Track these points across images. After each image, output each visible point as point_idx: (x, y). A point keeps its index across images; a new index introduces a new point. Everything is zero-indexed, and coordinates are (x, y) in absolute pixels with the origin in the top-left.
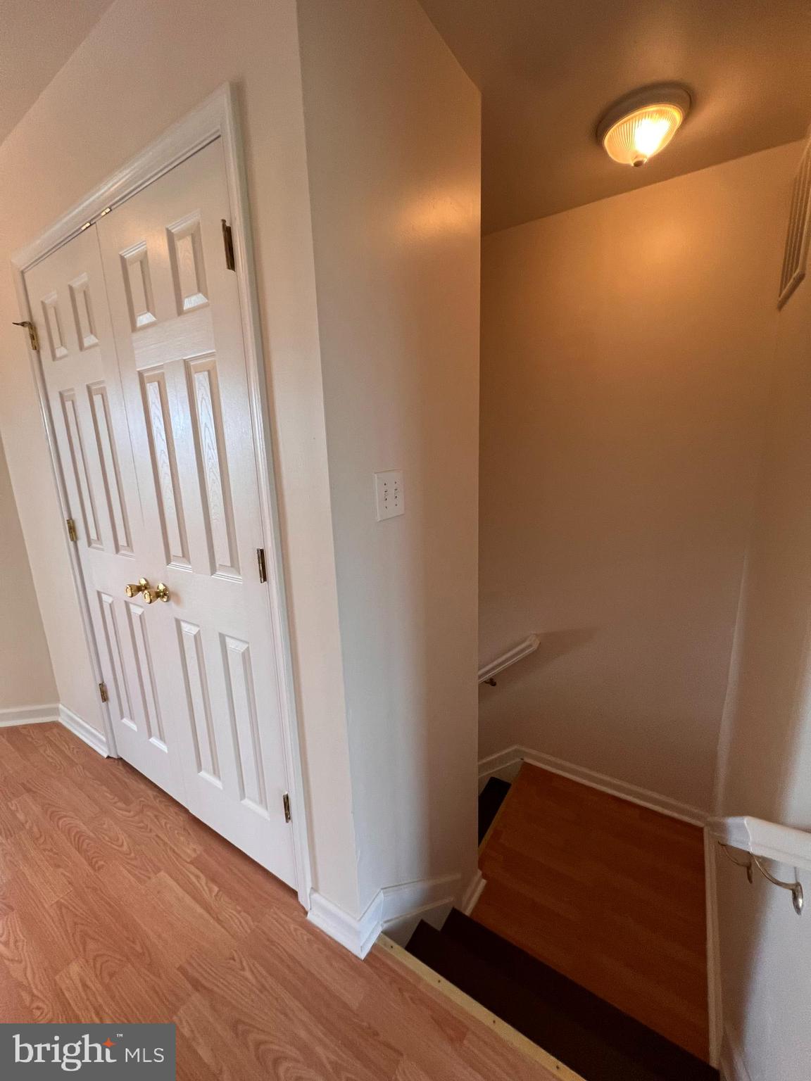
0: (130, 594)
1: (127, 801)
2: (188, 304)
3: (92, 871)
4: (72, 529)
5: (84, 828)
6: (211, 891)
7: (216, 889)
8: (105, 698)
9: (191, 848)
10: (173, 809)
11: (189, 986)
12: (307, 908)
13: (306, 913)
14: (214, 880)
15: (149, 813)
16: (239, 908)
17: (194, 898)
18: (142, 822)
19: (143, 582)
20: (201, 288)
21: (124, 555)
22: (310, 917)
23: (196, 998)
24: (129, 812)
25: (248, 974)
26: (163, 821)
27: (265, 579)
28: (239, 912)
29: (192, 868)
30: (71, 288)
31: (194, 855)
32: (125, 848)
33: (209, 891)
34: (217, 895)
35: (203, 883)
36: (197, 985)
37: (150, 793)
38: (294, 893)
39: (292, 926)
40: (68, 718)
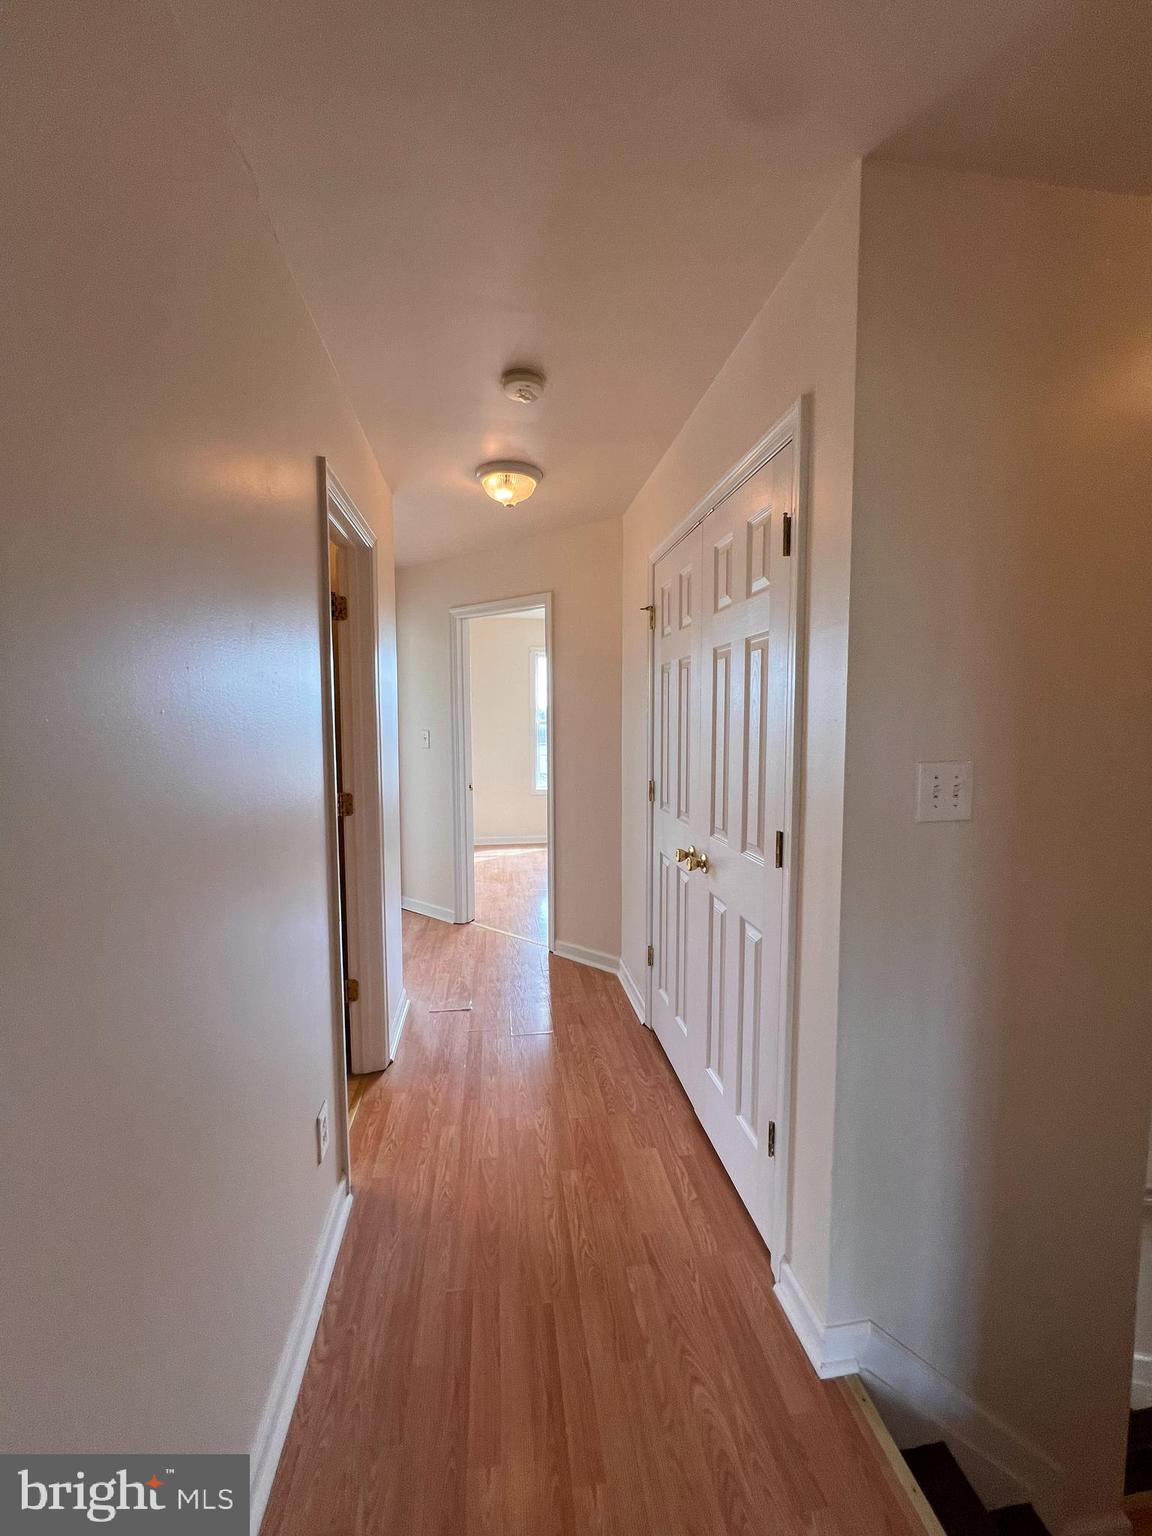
0: (678, 859)
1: (647, 1071)
2: (756, 586)
3: (605, 1112)
4: (652, 790)
5: (610, 1075)
6: (690, 1194)
7: (694, 1196)
8: (651, 963)
9: (686, 1145)
10: (682, 1102)
11: (646, 1257)
12: (777, 1279)
13: (774, 1283)
14: (696, 1188)
15: (660, 1092)
16: (709, 1227)
17: (673, 1187)
18: (653, 1096)
19: (692, 850)
20: (764, 573)
21: (683, 820)
22: (777, 1288)
23: (648, 1268)
24: (646, 1081)
25: (696, 1287)
26: (670, 1107)
27: (781, 865)
28: (708, 1231)
29: (680, 1161)
30: (681, 576)
31: (686, 1153)
32: (634, 1110)
33: (689, 1195)
34: (693, 1201)
35: (686, 1183)
36: (652, 1261)
37: (667, 1074)
38: (767, 1254)
39: (754, 1283)
40: (624, 975)
